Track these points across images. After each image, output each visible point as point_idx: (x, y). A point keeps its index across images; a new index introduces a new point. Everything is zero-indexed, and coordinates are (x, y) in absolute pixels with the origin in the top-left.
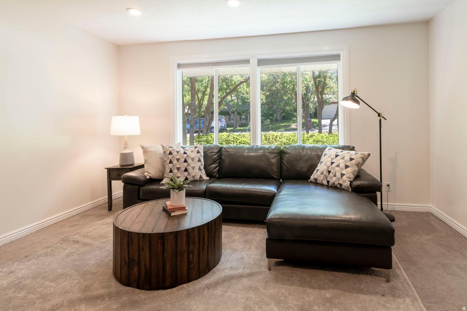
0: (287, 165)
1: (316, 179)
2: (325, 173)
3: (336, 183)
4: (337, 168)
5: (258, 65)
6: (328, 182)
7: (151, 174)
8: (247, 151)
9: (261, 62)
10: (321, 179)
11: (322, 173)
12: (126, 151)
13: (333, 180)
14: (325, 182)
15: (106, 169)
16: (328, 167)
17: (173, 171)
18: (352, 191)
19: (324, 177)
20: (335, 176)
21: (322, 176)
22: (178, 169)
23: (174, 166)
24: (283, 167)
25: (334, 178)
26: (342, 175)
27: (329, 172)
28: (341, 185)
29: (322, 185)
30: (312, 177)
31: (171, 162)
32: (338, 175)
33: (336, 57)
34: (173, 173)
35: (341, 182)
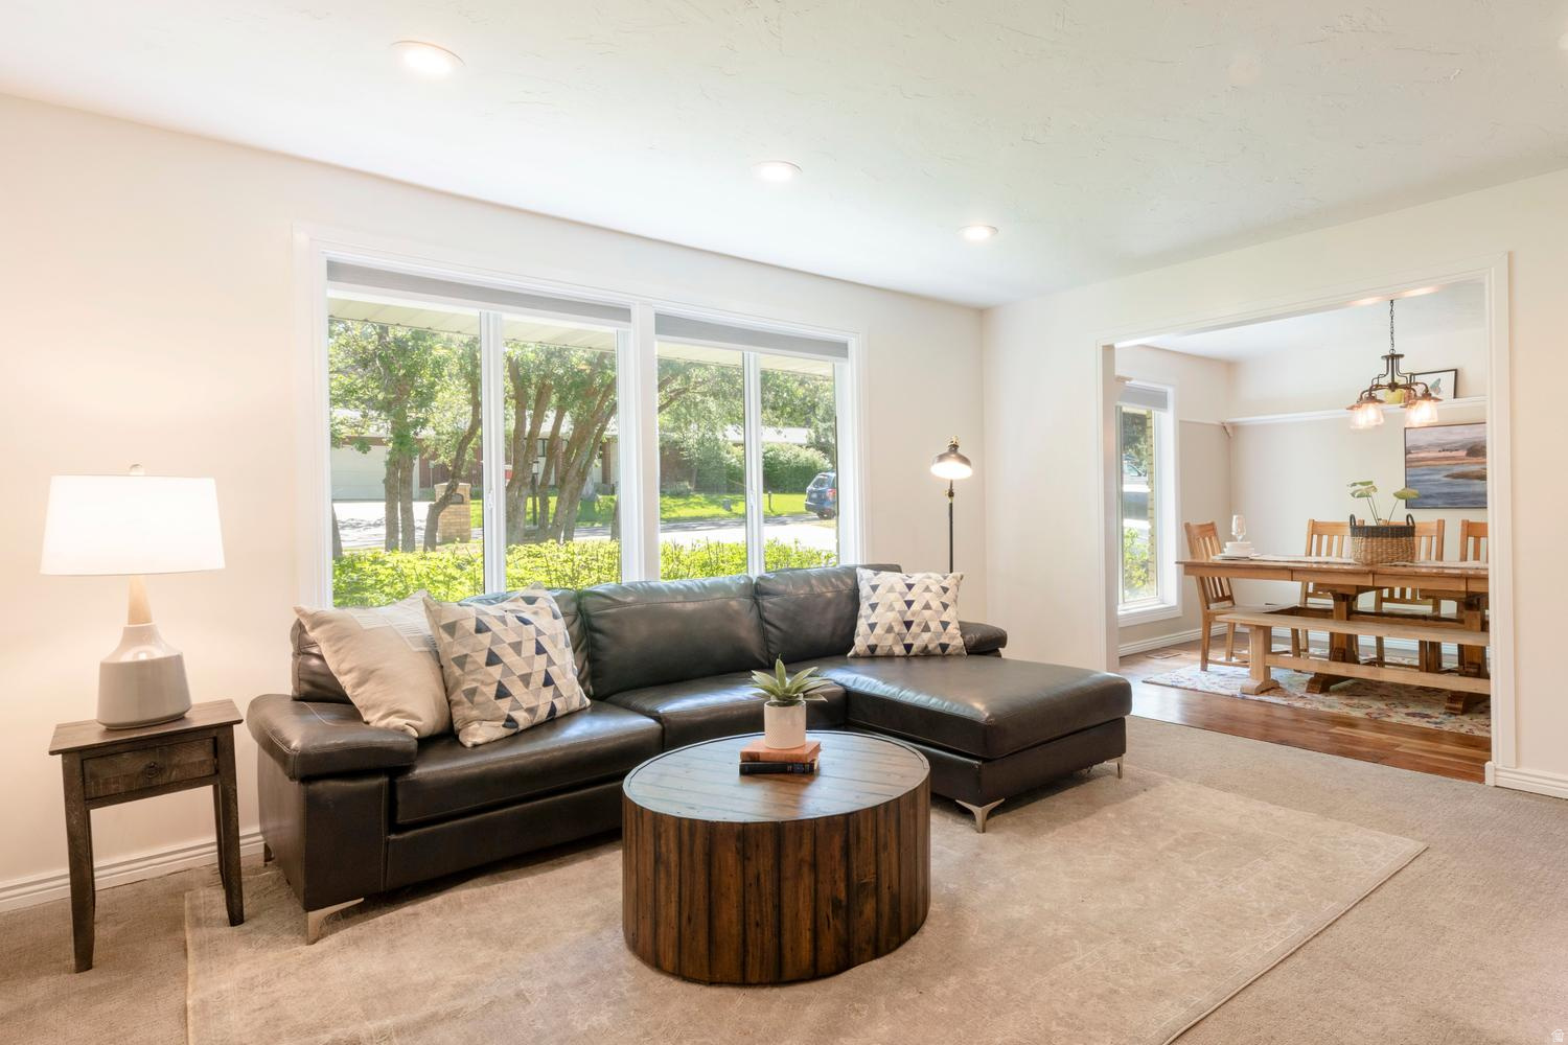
0: (783, 626)
1: (873, 648)
2: (896, 629)
3: (931, 647)
4: (927, 613)
5: (659, 330)
6: (908, 647)
7: (419, 719)
8: (680, 598)
9: (667, 324)
10: (887, 642)
11: (890, 630)
12: (137, 654)
13: (920, 640)
14: (899, 650)
15: (59, 757)
16: (902, 613)
17: (512, 691)
18: (969, 654)
19: (895, 638)
20: (926, 629)
21: (891, 636)
22: (526, 679)
23: (508, 671)
24: (768, 632)
25: (926, 636)
26: (945, 625)
27: (908, 624)
28: (944, 647)
29: (890, 657)
30: (860, 644)
31: (493, 659)
32: (934, 625)
33: (839, 349)
34: (510, 698)
35: (944, 640)
